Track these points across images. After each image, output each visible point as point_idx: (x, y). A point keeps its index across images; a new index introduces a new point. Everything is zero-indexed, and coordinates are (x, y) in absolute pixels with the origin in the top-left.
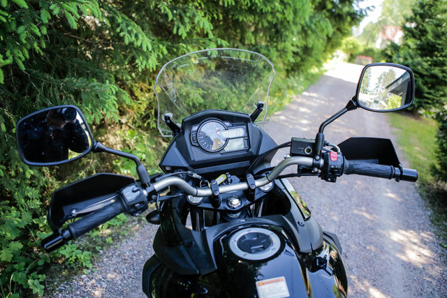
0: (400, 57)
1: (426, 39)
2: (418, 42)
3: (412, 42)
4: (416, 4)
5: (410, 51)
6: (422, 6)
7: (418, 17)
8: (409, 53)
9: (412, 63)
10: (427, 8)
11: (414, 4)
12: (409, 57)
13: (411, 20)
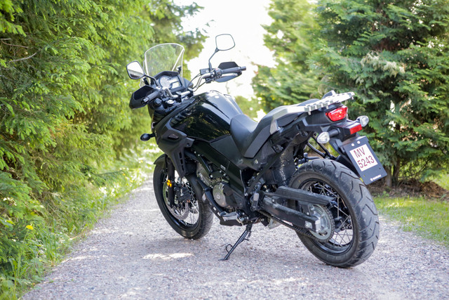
0: (276, 81)
1: (299, 47)
2: (291, 54)
3: (284, 56)
4: (271, 5)
5: (286, 69)
6: (281, 7)
7: (281, 22)
8: (285, 72)
9: (293, 84)
10: (287, 7)
11: (269, 6)
12: (286, 78)
13: (274, 29)
